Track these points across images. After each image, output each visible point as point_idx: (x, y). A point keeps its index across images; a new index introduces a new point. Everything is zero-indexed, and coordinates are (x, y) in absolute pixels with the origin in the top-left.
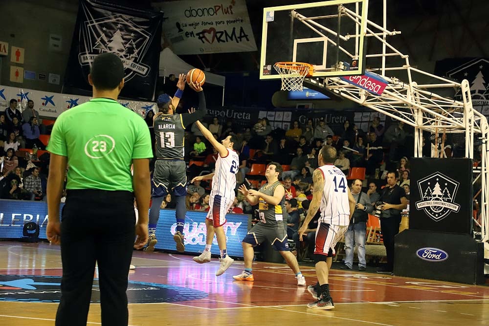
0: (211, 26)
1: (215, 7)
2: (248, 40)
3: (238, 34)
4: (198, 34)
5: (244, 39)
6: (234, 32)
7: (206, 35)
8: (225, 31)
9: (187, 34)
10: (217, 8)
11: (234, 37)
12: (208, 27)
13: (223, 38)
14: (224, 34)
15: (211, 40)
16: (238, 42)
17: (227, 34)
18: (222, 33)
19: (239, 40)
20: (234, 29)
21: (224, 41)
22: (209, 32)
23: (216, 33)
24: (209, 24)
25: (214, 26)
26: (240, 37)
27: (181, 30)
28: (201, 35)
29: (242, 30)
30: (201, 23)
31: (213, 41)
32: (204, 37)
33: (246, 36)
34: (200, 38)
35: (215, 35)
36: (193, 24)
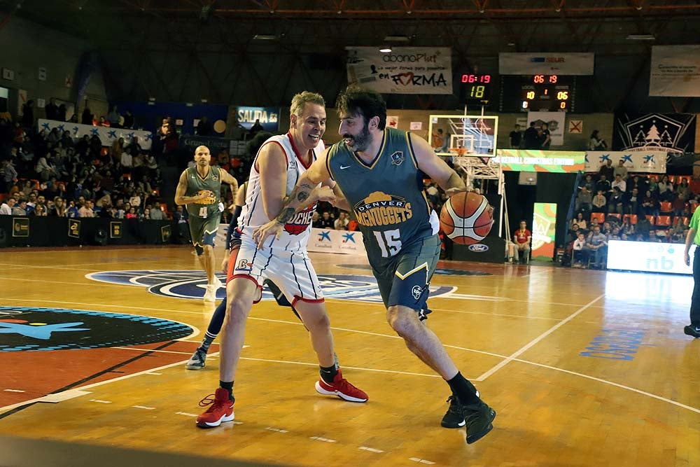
0: (410, 71)
1: (418, 55)
2: (445, 84)
3: (436, 79)
4: (393, 77)
5: (442, 84)
6: (432, 78)
7: (402, 78)
8: (424, 76)
9: (381, 76)
10: (419, 56)
11: (431, 81)
12: (406, 71)
13: (420, 81)
14: (422, 79)
15: (405, 83)
16: (434, 85)
17: (425, 79)
18: (420, 77)
19: (436, 84)
20: (434, 74)
21: (419, 84)
22: (406, 75)
23: (413, 77)
24: (408, 69)
25: (413, 71)
26: (438, 83)
27: (374, 72)
28: (396, 78)
29: (441, 76)
30: (399, 67)
31: (408, 83)
32: (399, 79)
33: (444, 81)
34: (395, 80)
35: (412, 79)
36: (389, 68)
